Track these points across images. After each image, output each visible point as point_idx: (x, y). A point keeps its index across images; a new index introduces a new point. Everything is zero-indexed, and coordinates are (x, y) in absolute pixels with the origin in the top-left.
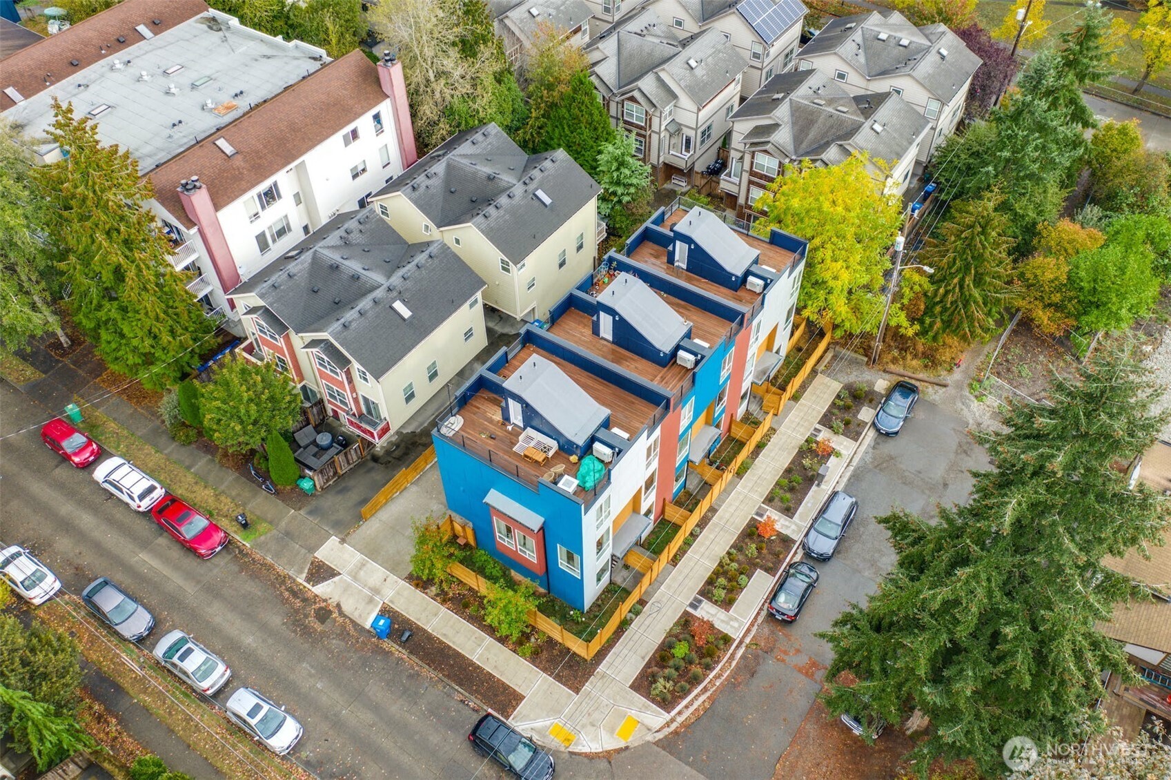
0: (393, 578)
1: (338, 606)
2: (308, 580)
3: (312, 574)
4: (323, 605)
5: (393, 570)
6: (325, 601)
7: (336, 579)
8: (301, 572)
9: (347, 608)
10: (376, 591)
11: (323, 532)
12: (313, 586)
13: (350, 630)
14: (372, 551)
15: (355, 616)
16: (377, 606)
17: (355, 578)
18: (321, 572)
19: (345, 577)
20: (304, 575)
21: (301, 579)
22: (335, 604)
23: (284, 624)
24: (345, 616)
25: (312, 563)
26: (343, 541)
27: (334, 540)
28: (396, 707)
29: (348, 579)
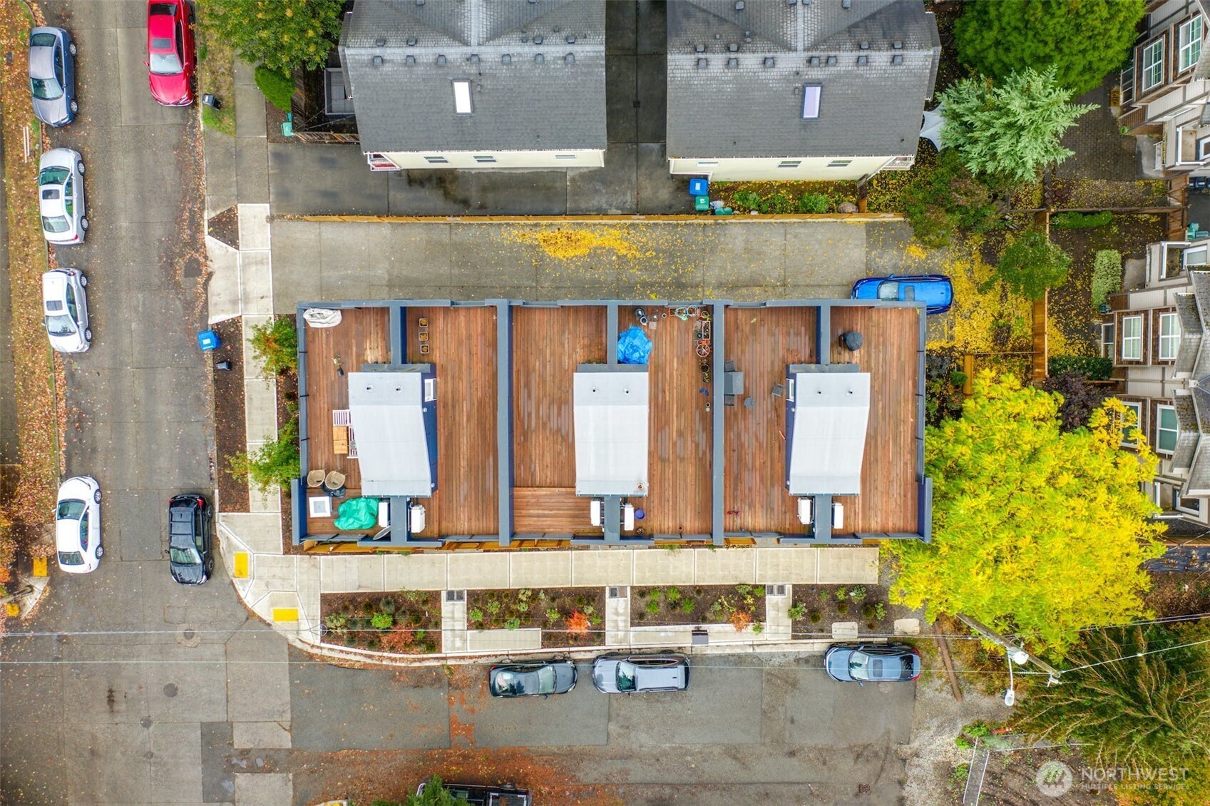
0: (269, 303)
1: (210, 275)
2: (211, 223)
3: (220, 220)
4: (202, 260)
5: (277, 296)
6: (206, 258)
7: (231, 249)
8: (214, 209)
9: (215, 285)
10: (246, 299)
11: (266, 189)
12: (209, 234)
13: (197, 306)
14: (280, 259)
15: (212, 300)
16: (234, 312)
17: (245, 266)
18: (226, 228)
19: (238, 256)
20: (213, 215)
21: (208, 215)
22: (210, 270)
23: (160, 240)
24: (206, 289)
25: (230, 210)
26: (271, 219)
27: (264, 209)
28: (164, 410)
29: (239, 262)
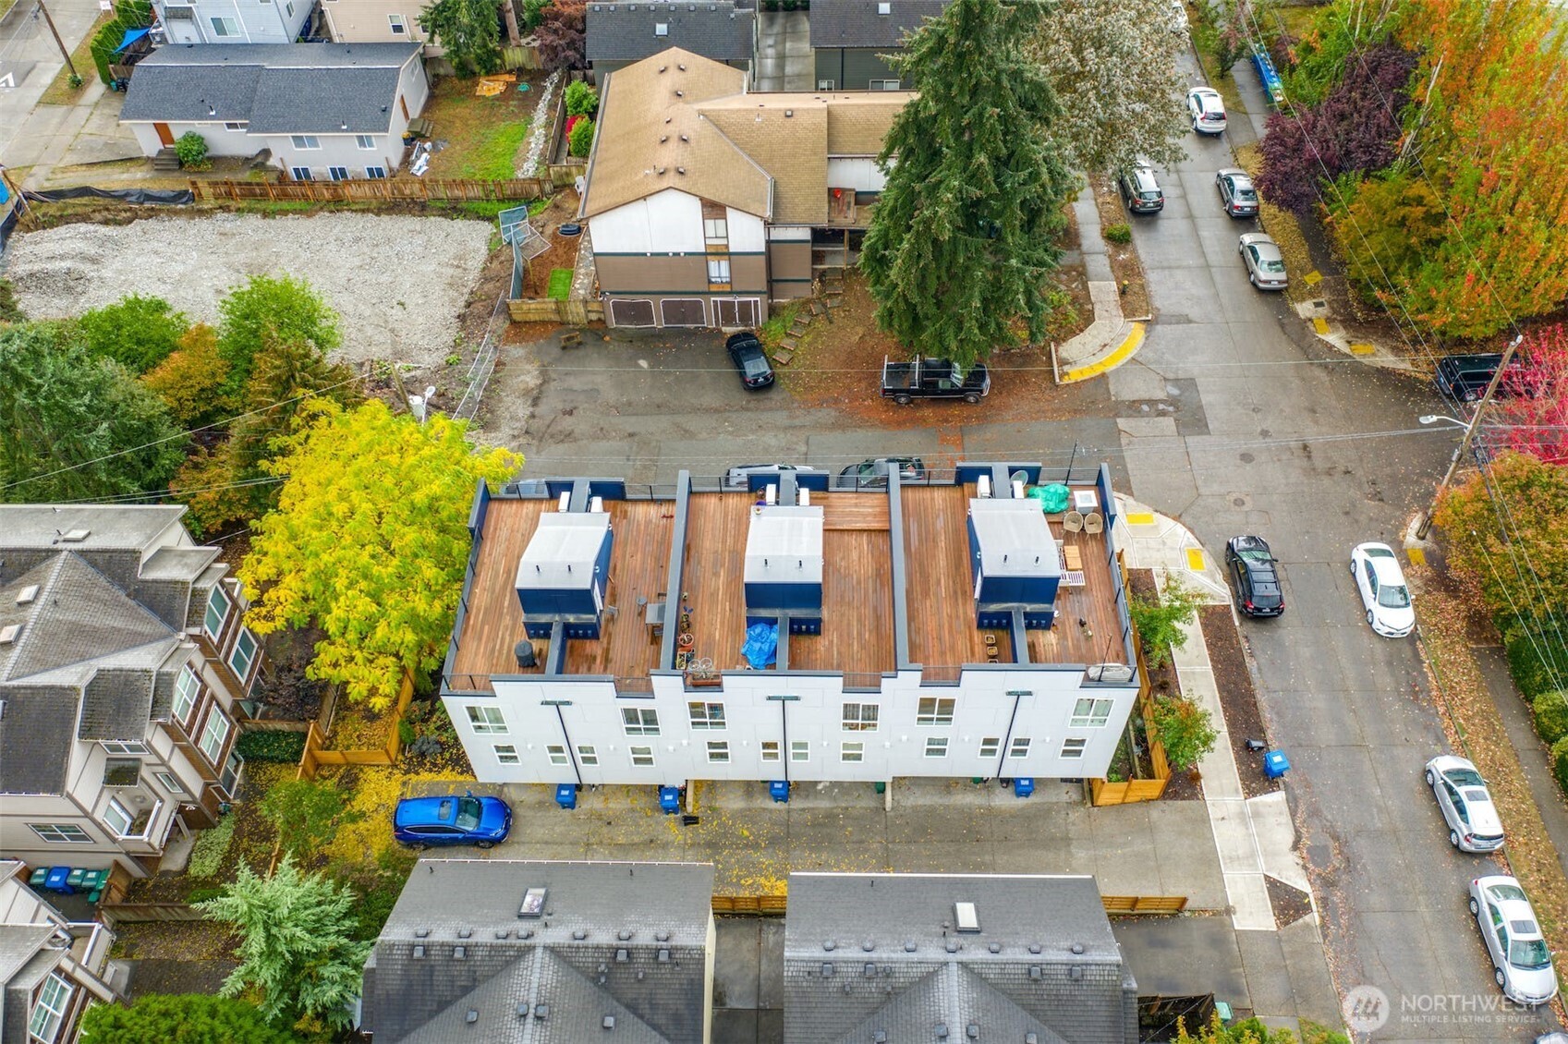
0: (1213, 813)
1: (1295, 847)
2: (1307, 908)
3: (1297, 911)
4: (1311, 866)
5: (1205, 820)
6: (1305, 867)
7: (1274, 875)
8: (1307, 926)
9: (1289, 838)
10: (1242, 817)
11: (1243, 949)
12: (1307, 895)
13: (1303, 812)
14: (1208, 862)
15: (1286, 818)
16: (1256, 804)
17: (1252, 855)
18: (1287, 903)
19: (1263, 867)
20: (1307, 918)
21: (1314, 918)
22: (1297, 853)
23: (1371, 890)
24: (1297, 831)
25: (1287, 923)
26: (1229, 911)
27: (1241, 922)
28: (1316, 702)
29: (1261, 861)
